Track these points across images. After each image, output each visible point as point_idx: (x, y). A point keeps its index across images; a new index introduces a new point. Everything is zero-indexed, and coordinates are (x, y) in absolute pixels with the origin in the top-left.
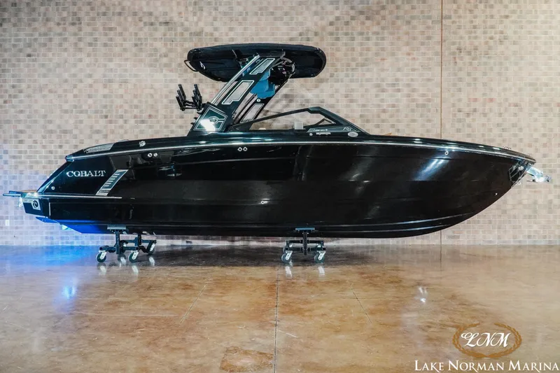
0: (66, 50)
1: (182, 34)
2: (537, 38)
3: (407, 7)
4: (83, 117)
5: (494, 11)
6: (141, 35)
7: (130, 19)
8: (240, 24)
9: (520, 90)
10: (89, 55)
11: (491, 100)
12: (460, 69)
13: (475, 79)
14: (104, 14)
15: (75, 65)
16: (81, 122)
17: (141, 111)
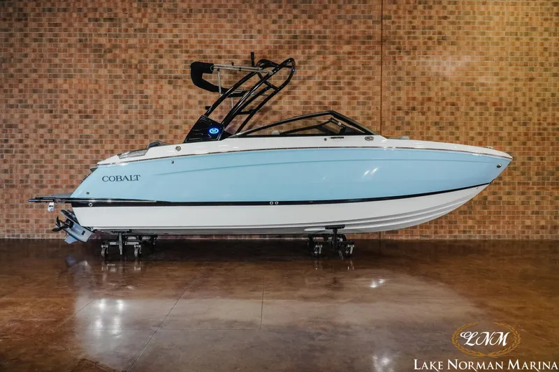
0: (12, 45)
1: (126, 30)
2: (474, 38)
3: (349, 7)
4: (28, 111)
5: (433, 13)
6: (86, 31)
7: (75, 15)
8: (185, 21)
9: (457, 89)
10: (34, 51)
11: (429, 99)
12: (400, 69)
13: (414, 78)
14: (50, 10)
15: (20, 61)
16: (26, 116)
17: (86, 107)
